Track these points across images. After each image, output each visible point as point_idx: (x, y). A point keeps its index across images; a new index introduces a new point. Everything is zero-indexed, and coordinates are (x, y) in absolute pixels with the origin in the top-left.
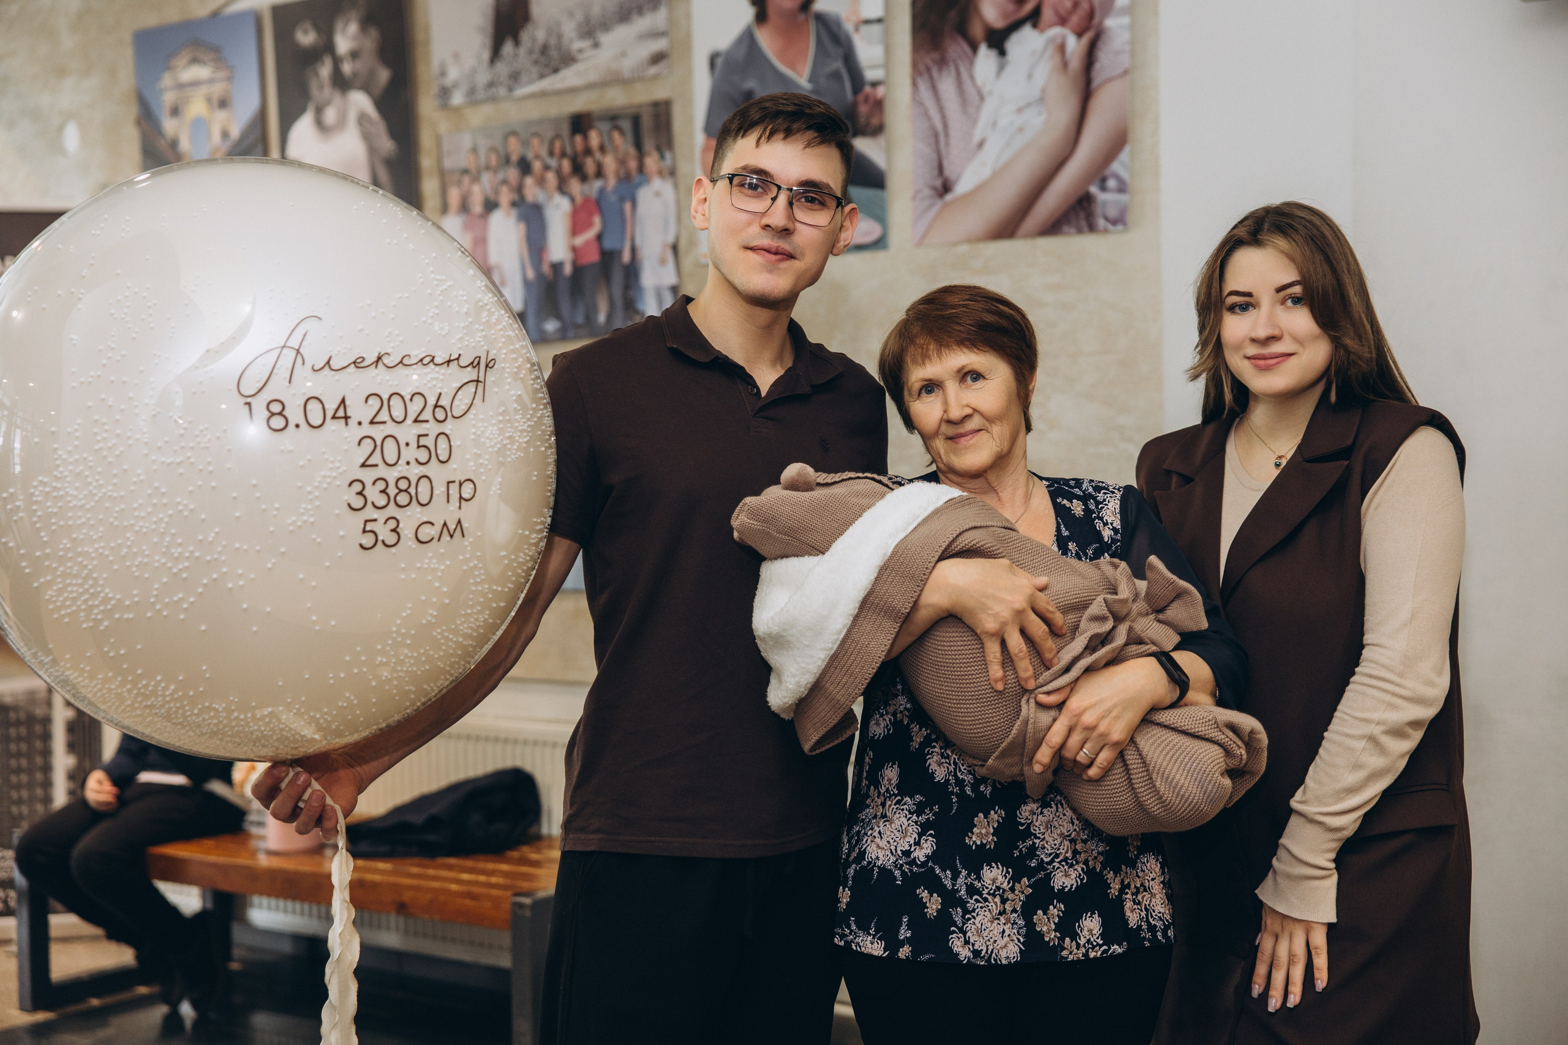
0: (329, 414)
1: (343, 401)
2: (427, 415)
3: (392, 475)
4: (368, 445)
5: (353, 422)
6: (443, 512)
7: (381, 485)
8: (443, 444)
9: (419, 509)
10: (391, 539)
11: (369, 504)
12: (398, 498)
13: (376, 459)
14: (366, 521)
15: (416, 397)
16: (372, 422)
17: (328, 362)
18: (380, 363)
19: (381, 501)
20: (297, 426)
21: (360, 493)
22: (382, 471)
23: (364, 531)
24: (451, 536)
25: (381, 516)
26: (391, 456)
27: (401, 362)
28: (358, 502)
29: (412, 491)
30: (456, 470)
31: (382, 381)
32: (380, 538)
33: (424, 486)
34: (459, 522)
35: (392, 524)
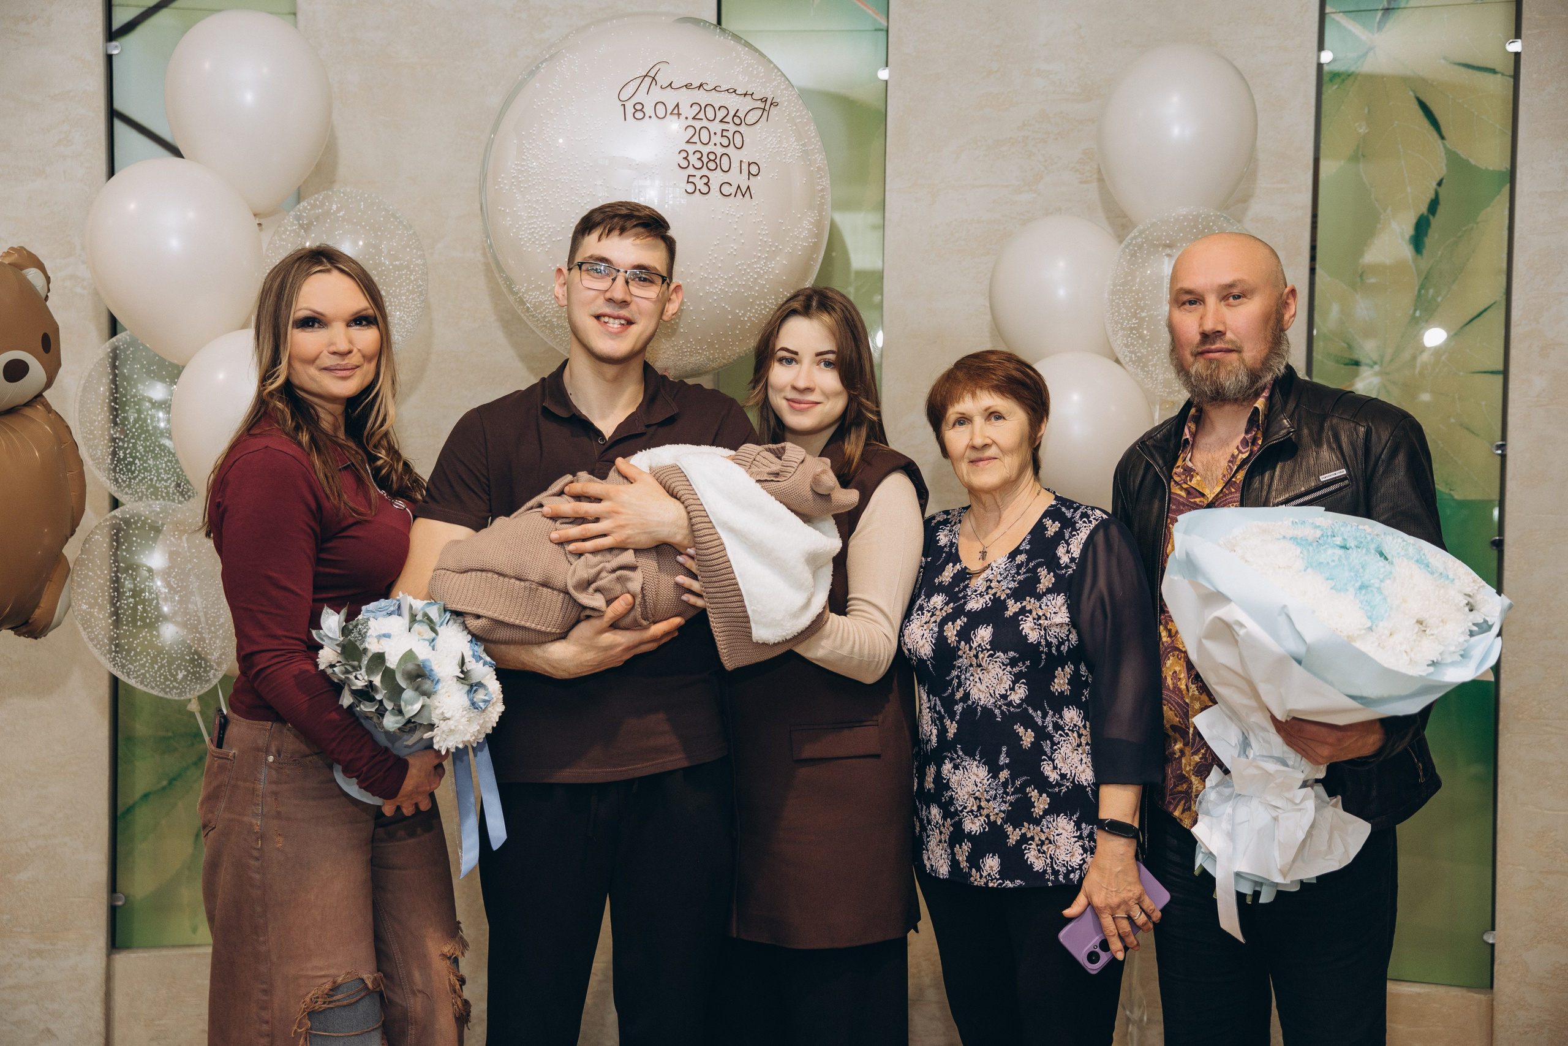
0: (669, 112)
1: (677, 105)
2: (729, 119)
3: (705, 150)
4: (691, 131)
5: (682, 117)
6: (736, 178)
7: (699, 155)
8: (738, 137)
9: (722, 174)
10: (705, 189)
11: (691, 165)
12: (709, 165)
13: (696, 139)
14: (689, 176)
15: (722, 109)
16: (694, 118)
17: (671, 84)
18: (701, 88)
19: (699, 164)
20: (650, 117)
21: (685, 158)
22: (699, 147)
23: (688, 182)
24: (743, 196)
25: (699, 174)
26: (705, 140)
27: (714, 89)
28: (684, 164)
29: (718, 161)
30: (746, 155)
31: (703, 97)
32: (698, 188)
33: (725, 159)
34: (748, 187)
35: (705, 180)
